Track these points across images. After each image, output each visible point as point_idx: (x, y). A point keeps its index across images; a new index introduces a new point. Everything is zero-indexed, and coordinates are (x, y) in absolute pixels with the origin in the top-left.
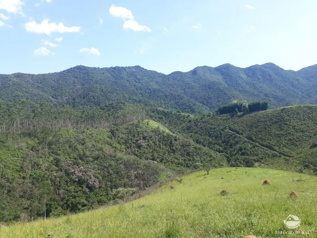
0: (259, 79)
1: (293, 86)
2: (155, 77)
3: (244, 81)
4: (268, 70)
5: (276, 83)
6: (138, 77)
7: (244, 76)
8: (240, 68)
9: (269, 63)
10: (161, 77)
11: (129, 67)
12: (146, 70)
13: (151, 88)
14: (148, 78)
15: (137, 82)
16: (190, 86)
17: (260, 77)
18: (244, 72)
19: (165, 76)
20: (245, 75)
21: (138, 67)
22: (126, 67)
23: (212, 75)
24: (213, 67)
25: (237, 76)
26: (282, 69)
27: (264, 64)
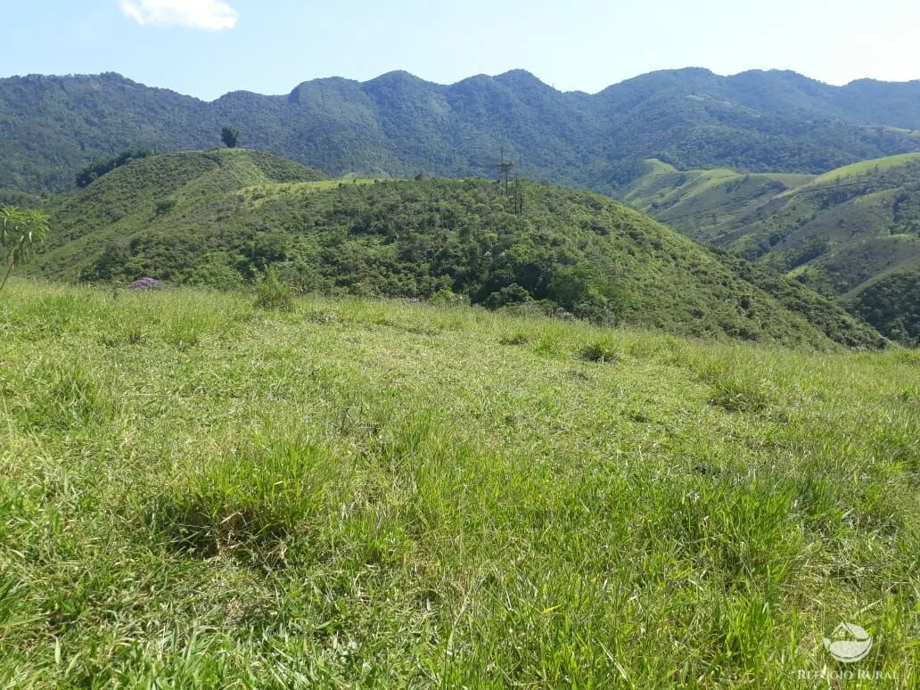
0: (479, 115)
1: (563, 135)
2: (163, 108)
3: (435, 121)
4: (509, 90)
5: (519, 127)
6: (101, 107)
7: (439, 108)
8: (436, 85)
9: (517, 71)
10: (188, 107)
11: (78, 78)
12: (141, 86)
13: (129, 140)
14: (139, 110)
15: (92, 124)
16: (262, 135)
17: (483, 111)
18: (446, 95)
19: (202, 104)
20: (445, 103)
21: (111, 79)
22: (68, 78)
23: (346, 104)
24: (361, 80)
25: (415, 108)
26: (548, 90)
27: (503, 75)
